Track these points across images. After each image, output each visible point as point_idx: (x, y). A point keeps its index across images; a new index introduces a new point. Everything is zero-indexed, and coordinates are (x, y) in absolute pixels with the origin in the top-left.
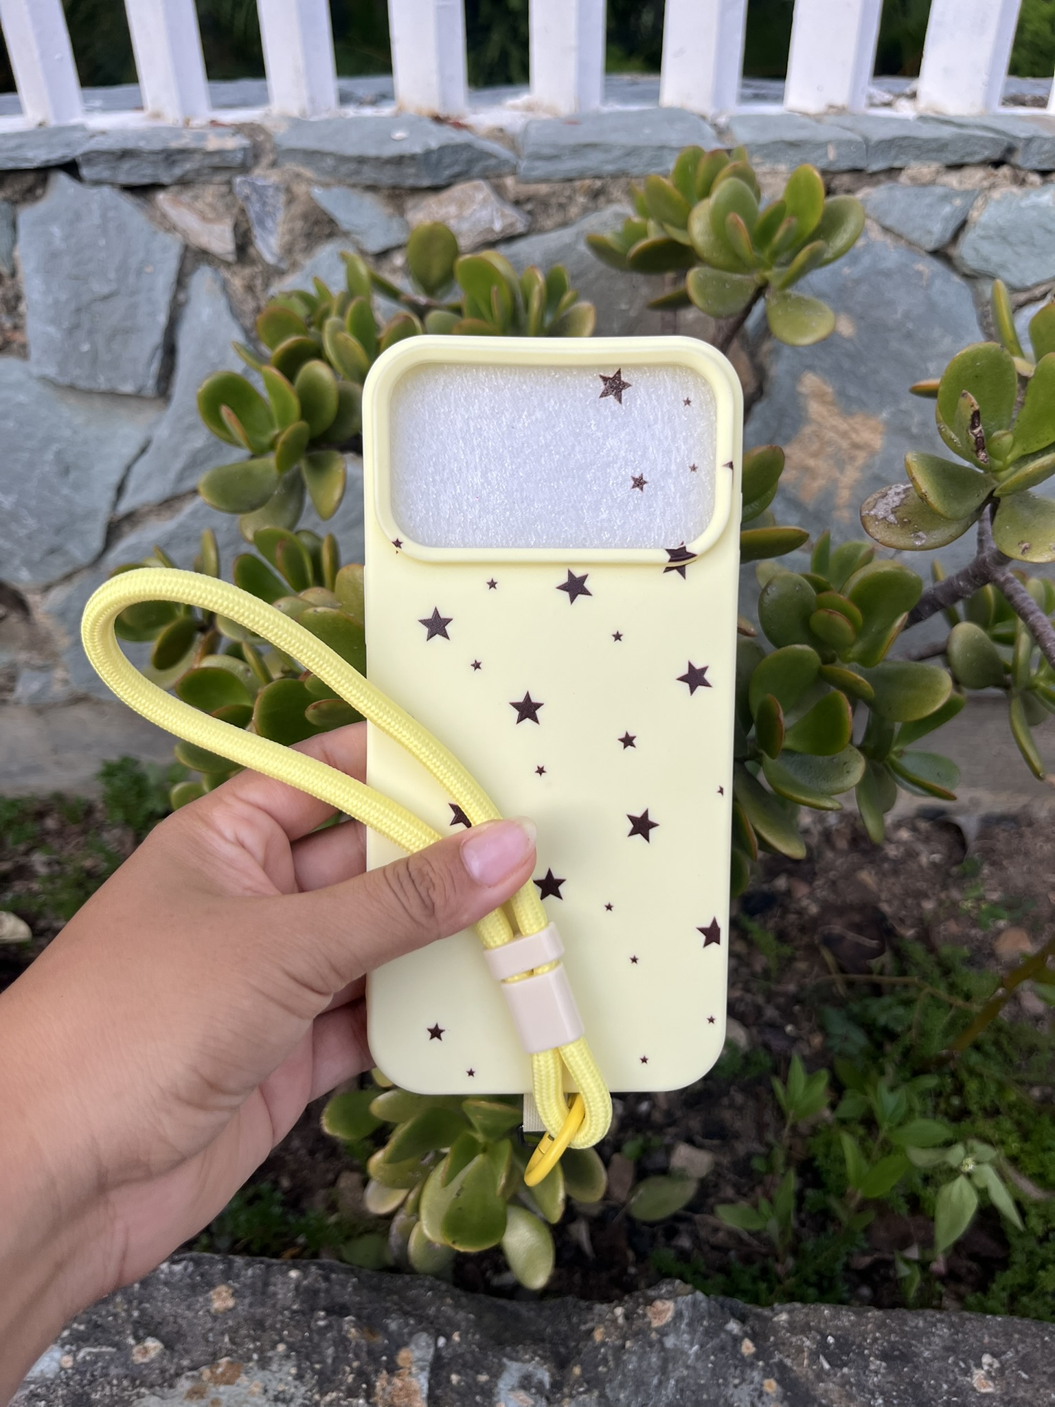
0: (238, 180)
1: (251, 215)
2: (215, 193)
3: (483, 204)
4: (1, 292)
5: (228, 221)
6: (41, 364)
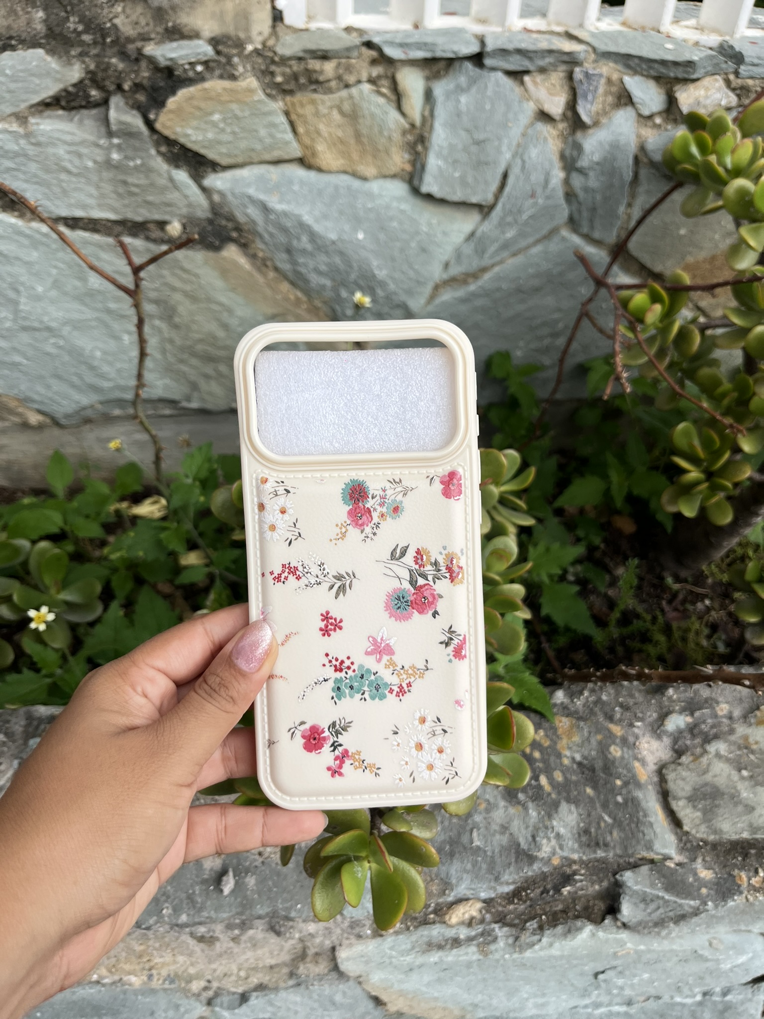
0: (577, 70)
1: (579, 92)
2: (557, 77)
3: (719, 90)
4: (410, 138)
5: (564, 95)
6: (430, 185)
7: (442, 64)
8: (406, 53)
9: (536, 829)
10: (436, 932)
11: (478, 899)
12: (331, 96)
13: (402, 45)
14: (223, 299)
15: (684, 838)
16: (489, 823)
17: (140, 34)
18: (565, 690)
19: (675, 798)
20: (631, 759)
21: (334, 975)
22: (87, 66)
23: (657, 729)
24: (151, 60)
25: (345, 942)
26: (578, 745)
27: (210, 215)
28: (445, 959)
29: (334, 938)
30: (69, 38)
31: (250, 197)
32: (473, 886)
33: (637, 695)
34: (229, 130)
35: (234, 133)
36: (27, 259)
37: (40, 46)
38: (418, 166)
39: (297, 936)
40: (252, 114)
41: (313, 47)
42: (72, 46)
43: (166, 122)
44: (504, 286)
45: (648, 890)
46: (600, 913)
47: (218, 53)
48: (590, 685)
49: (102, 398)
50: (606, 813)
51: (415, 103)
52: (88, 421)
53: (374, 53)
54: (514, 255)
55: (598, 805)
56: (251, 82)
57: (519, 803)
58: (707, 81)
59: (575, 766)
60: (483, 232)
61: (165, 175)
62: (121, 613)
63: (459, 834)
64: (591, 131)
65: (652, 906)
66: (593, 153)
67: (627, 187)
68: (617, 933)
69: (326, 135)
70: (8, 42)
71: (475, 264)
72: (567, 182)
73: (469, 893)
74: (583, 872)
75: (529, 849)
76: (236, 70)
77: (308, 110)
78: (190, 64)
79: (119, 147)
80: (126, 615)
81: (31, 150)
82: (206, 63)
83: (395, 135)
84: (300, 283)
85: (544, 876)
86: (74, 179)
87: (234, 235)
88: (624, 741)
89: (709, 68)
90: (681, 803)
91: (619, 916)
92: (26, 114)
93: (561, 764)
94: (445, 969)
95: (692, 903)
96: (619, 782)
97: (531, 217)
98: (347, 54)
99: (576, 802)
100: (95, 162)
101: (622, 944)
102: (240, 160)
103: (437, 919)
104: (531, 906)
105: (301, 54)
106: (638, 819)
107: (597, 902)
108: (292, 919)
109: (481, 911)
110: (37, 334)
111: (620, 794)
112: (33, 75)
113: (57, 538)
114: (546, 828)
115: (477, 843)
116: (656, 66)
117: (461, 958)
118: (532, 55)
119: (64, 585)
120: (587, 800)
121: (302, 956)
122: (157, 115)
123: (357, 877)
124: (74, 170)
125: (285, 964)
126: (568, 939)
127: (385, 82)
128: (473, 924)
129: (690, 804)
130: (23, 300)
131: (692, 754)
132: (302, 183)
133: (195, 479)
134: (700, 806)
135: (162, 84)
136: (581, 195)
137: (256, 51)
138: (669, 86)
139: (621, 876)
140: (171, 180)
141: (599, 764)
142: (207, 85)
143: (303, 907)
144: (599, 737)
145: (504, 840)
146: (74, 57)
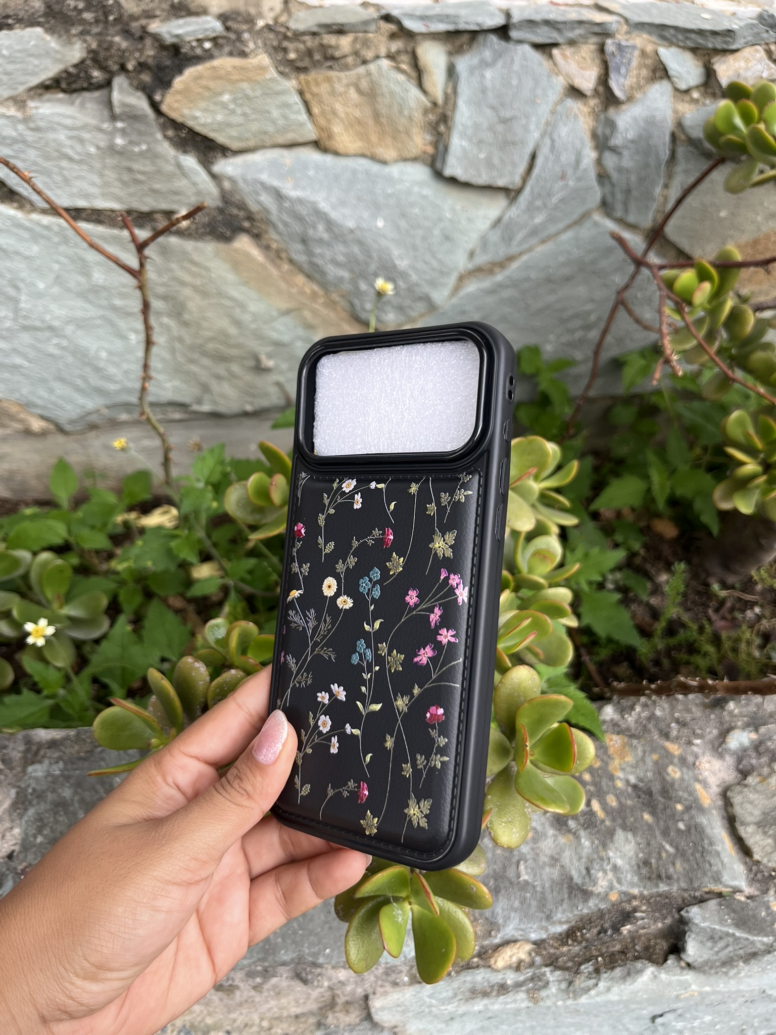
0: (609, 42)
1: (612, 65)
2: (588, 50)
3: (760, 61)
4: (432, 117)
5: (595, 68)
6: (453, 168)
7: (465, 38)
8: (427, 26)
9: (591, 861)
10: (480, 977)
11: (528, 941)
12: (347, 73)
13: (423, 18)
14: (235, 293)
15: (754, 868)
16: (538, 855)
17: (144, 11)
18: (614, 706)
19: (743, 824)
20: (692, 781)
21: (366, 1025)
22: (89, 45)
23: (718, 746)
24: (156, 38)
25: (379, 990)
26: (632, 766)
27: (219, 204)
28: (491, 1007)
29: (367, 986)
30: (69, 17)
31: (262, 184)
32: (522, 926)
33: (694, 709)
34: (239, 111)
35: (245, 115)
36: (27, 253)
37: (39, 24)
38: (441, 147)
39: (326, 984)
40: (264, 94)
41: (327, 20)
42: (73, 25)
43: (172, 103)
44: (533, 275)
45: (717, 927)
46: (661, 952)
47: (228, 29)
48: (643, 699)
49: (108, 402)
50: (667, 842)
51: (437, 80)
52: (93, 427)
53: (392, 27)
54: (543, 242)
55: (657, 833)
56: (263, 59)
57: (570, 831)
58: (747, 52)
59: (630, 790)
60: (510, 217)
61: (173, 161)
62: (129, 628)
63: (504, 868)
64: (624, 107)
65: (721, 944)
66: (627, 130)
67: (663, 166)
68: (681, 975)
69: (343, 116)
70: (5, 21)
71: (503, 252)
72: (599, 162)
73: (517, 935)
74: (644, 908)
75: (583, 884)
76: (247, 46)
77: (324, 89)
78: (198, 40)
79: (123, 132)
80: (135, 631)
81: (30, 136)
82: (214, 40)
83: (416, 114)
84: (317, 276)
85: (601, 914)
86: (76, 167)
87: (246, 224)
88: (683, 761)
89: (750, 38)
90: (750, 829)
91: (683, 956)
92: (25, 98)
93: (614, 787)
94: (490, 1018)
95: (765, 939)
96: (679, 807)
97: (562, 200)
98: (365, 28)
99: (633, 829)
100: (98, 148)
101: (686, 986)
102: (251, 143)
103: (481, 963)
104: (586, 948)
105: (315, 29)
106: (703, 848)
107: (658, 941)
108: (320, 966)
109: (530, 954)
110: (39, 334)
111: (682, 820)
112: (31, 55)
113: (62, 550)
114: (602, 859)
115: (525, 877)
116: (693, 36)
117: (509, 1006)
118: (561, 26)
119: (68, 598)
120: (646, 828)
121: (331, 1005)
122: (163, 96)
123: (397, 922)
124: (76, 157)
125: (311, 1013)
126: (628, 983)
127: (404, 58)
128: (522, 968)
129: (760, 830)
130: (23, 298)
131: (760, 775)
132: (317, 167)
133: (207, 483)
134: (771, 832)
135: (168, 63)
136: (615, 175)
137: (268, 27)
138: (706, 58)
139: (687, 912)
140: (179, 166)
141: (656, 787)
142: (216, 63)
143: (332, 951)
144: (655, 757)
145: (555, 873)
146: (75, 35)
